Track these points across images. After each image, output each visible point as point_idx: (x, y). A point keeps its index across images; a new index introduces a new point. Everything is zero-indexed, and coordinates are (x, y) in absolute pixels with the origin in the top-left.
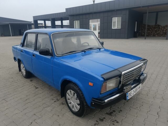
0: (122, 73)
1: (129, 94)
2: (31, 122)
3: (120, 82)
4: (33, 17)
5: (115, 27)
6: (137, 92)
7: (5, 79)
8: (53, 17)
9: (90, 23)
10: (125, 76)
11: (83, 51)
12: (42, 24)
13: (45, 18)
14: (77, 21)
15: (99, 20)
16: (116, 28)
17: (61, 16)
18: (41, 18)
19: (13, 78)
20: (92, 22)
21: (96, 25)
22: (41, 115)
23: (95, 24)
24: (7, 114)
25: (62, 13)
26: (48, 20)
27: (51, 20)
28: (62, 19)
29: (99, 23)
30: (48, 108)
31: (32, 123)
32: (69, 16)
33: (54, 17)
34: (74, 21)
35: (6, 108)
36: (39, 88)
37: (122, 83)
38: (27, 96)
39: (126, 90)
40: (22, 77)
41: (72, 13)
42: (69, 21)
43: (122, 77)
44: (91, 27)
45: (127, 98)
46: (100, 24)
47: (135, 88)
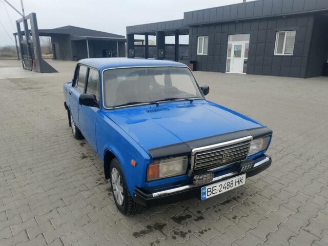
0: (192, 150)
1: (209, 190)
2: (51, 209)
3: (189, 165)
4: (127, 27)
5: (281, 53)
6: (230, 189)
7: (45, 137)
8: (160, 29)
9: (229, 43)
10: (198, 156)
11: (153, 103)
12: (142, 41)
13: (147, 30)
14: (203, 37)
15: (248, 36)
16: (283, 54)
17: (176, 27)
18: (139, 31)
19: (57, 136)
20: (233, 40)
21: (241, 46)
22: (70, 202)
23: (239, 44)
24: (25, 191)
25: (178, 21)
26: (153, 34)
27: (157, 34)
28: (177, 33)
29: (248, 42)
30: (86, 193)
31: (51, 211)
32: (190, 26)
33: (163, 29)
34: (199, 38)
35: (28, 182)
36: (88, 159)
37: (192, 167)
38: (65, 168)
39: (197, 181)
40: (71, 136)
41: (195, 22)
42: (188, 36)
43: (193, 157)
44: (230, 50)
45: (203, 197)
46: (248, 45)
47: (226, 181)
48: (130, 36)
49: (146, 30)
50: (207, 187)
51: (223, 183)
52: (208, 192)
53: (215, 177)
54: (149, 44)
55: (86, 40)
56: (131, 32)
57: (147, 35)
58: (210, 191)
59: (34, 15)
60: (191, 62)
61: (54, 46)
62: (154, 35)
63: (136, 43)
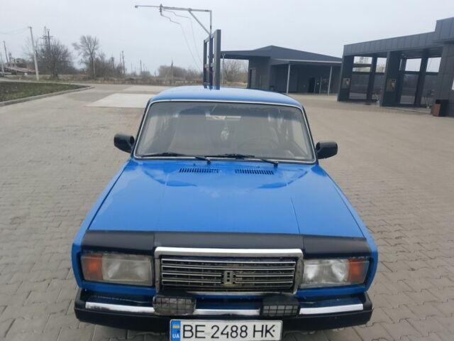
0: (155, 248)
4: (345, 46)
8: (395, 48)
17: (422, 45)
18: (362, 51)
25: (427, 34)
27: (388, 56)
28: (425, 55)
37: (157, 279)
43: (157, 262)
45: (174, 336)
47: (231, 323)
48: (348, 59)
49: (373, 50)
50: (184, 322)
51: (222, 324)
52: (184, 331)
53: (198, 307)
54: (377, 71)
55: (287, 65)
56: (350, 53)
57: (375, 56)
58: (191, 331)
59: (219, 32)
60: (438, 102)
61: (250, 71)
62: (385, 57)
63: (354, 69)
